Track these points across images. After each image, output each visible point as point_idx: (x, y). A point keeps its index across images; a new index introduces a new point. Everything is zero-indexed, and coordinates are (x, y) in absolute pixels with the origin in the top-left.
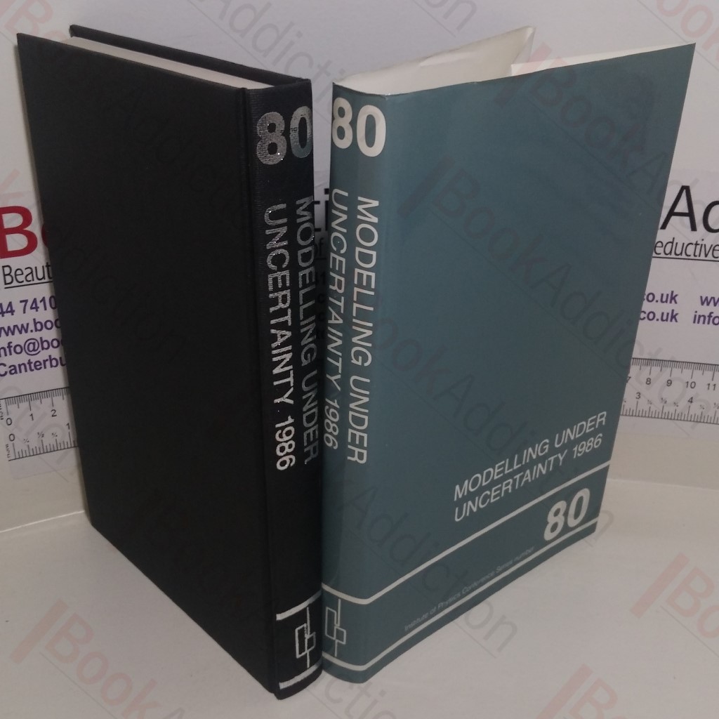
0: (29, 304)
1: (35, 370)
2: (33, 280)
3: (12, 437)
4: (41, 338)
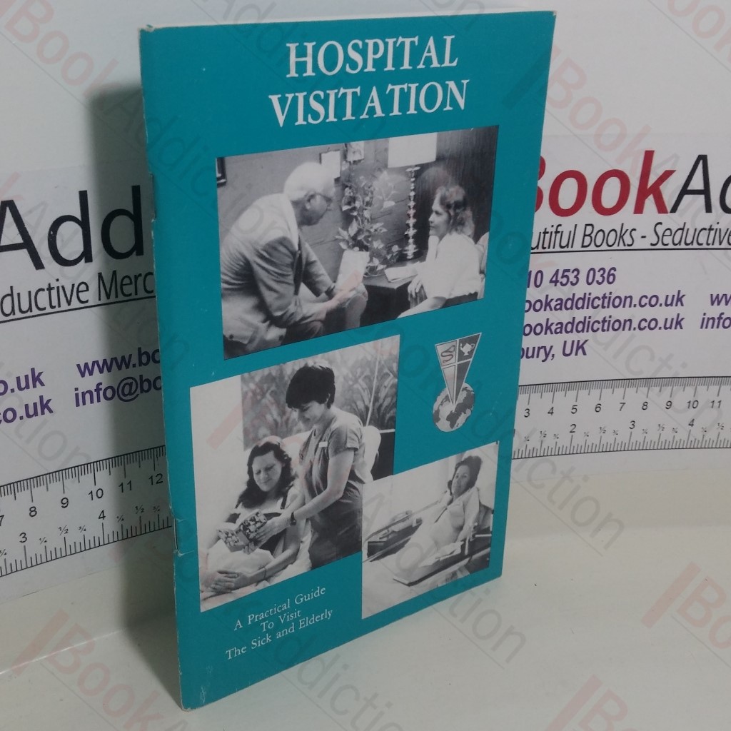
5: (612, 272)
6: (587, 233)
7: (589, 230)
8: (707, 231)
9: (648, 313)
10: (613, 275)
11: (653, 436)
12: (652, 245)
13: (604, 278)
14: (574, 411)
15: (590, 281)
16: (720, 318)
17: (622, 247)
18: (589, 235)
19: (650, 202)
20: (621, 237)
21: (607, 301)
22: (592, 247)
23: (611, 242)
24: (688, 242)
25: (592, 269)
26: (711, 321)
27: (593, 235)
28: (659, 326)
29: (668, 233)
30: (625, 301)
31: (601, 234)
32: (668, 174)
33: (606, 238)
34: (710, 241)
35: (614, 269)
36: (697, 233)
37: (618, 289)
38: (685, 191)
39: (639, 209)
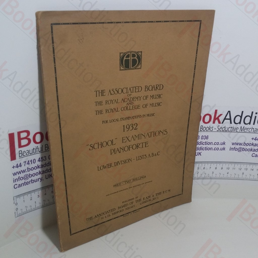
0: (27, 163)
1: (26, 185)
2: (29, 154)
3: (17, 209)
4: (29, 174)
5: (207, 137)
6: (201, 128)
7: (202, 127)
8: (231, 128)
9: (217, 146)
10: (208, 137)
11: (218, 176)
12: (217, 131)
13: (205, 138)
14: (198, 169)
15: (202, 138)
16: (234, 148)
17: (210, 131)
18: (202, 128)
19: (217, 121)
20: (210, 129)
21: (206, 143)
22: (203, 131)
23: (204, 130)
24: (226, 130)
25: (203, 136)
26: (232, 149)
27: (203, 128)
28: (219, 149)
29: (221, 128)
30: (210, 143)
31: (205, 128)
32: (221, 115)
33: (206, 129)
34: (232, 130)
35: (208, 136)
36: (228, 128)
37: (209, 140)
38: (225, 119)
39: (214, 122)
